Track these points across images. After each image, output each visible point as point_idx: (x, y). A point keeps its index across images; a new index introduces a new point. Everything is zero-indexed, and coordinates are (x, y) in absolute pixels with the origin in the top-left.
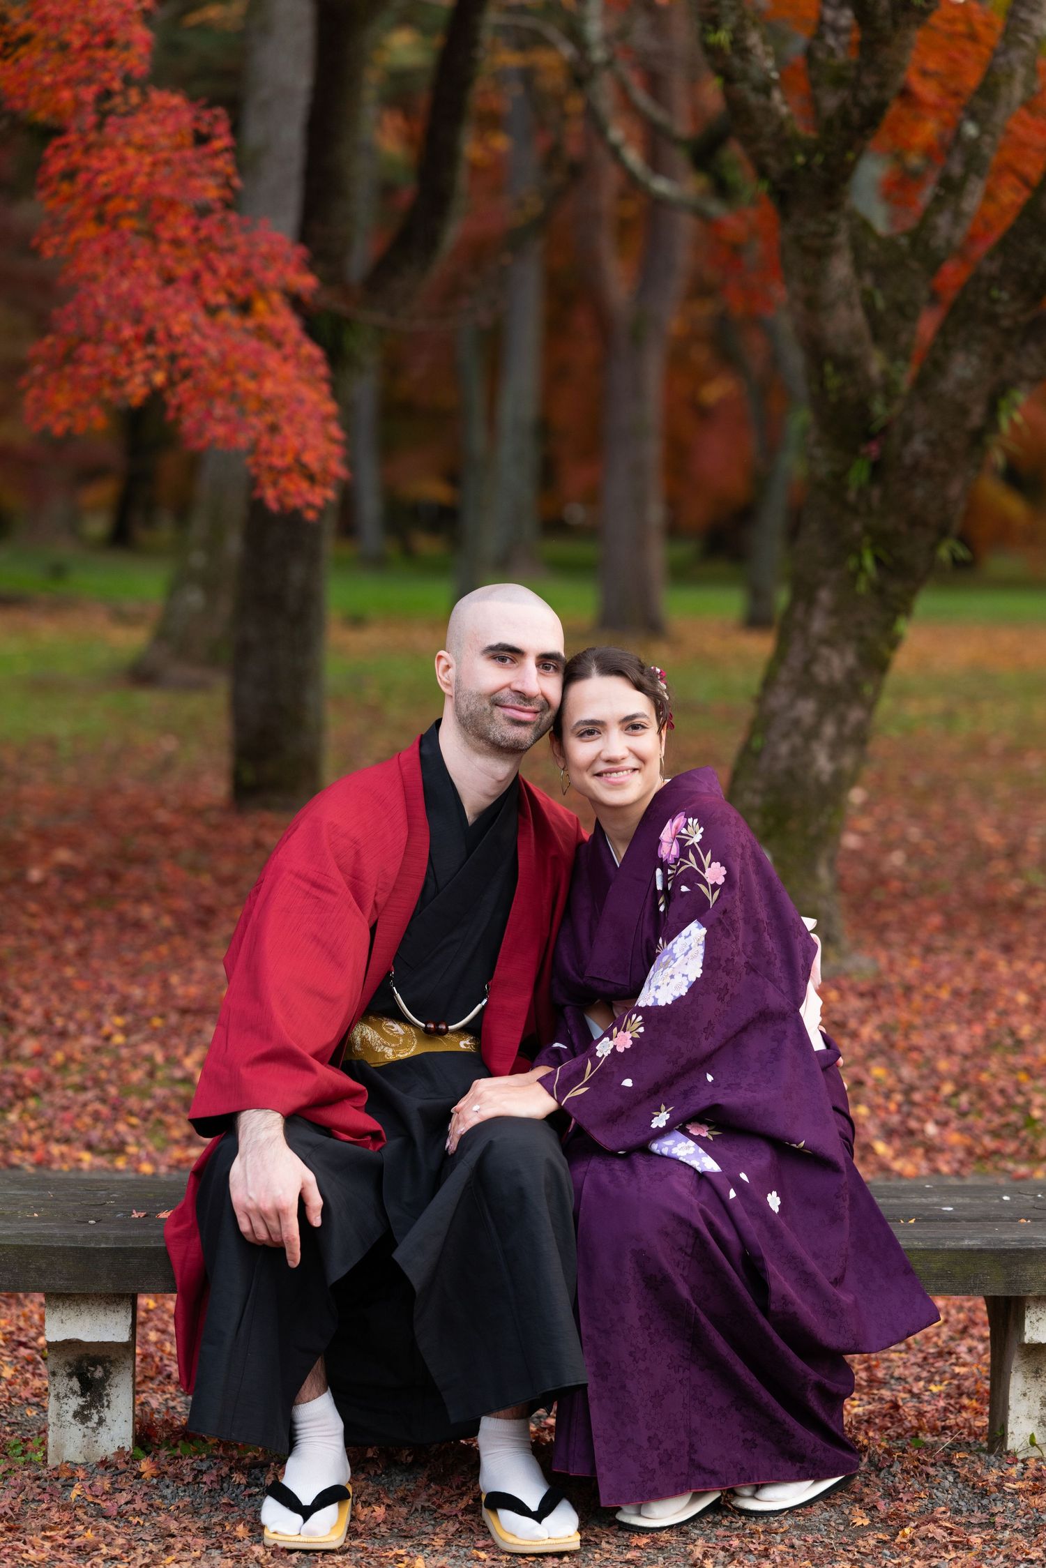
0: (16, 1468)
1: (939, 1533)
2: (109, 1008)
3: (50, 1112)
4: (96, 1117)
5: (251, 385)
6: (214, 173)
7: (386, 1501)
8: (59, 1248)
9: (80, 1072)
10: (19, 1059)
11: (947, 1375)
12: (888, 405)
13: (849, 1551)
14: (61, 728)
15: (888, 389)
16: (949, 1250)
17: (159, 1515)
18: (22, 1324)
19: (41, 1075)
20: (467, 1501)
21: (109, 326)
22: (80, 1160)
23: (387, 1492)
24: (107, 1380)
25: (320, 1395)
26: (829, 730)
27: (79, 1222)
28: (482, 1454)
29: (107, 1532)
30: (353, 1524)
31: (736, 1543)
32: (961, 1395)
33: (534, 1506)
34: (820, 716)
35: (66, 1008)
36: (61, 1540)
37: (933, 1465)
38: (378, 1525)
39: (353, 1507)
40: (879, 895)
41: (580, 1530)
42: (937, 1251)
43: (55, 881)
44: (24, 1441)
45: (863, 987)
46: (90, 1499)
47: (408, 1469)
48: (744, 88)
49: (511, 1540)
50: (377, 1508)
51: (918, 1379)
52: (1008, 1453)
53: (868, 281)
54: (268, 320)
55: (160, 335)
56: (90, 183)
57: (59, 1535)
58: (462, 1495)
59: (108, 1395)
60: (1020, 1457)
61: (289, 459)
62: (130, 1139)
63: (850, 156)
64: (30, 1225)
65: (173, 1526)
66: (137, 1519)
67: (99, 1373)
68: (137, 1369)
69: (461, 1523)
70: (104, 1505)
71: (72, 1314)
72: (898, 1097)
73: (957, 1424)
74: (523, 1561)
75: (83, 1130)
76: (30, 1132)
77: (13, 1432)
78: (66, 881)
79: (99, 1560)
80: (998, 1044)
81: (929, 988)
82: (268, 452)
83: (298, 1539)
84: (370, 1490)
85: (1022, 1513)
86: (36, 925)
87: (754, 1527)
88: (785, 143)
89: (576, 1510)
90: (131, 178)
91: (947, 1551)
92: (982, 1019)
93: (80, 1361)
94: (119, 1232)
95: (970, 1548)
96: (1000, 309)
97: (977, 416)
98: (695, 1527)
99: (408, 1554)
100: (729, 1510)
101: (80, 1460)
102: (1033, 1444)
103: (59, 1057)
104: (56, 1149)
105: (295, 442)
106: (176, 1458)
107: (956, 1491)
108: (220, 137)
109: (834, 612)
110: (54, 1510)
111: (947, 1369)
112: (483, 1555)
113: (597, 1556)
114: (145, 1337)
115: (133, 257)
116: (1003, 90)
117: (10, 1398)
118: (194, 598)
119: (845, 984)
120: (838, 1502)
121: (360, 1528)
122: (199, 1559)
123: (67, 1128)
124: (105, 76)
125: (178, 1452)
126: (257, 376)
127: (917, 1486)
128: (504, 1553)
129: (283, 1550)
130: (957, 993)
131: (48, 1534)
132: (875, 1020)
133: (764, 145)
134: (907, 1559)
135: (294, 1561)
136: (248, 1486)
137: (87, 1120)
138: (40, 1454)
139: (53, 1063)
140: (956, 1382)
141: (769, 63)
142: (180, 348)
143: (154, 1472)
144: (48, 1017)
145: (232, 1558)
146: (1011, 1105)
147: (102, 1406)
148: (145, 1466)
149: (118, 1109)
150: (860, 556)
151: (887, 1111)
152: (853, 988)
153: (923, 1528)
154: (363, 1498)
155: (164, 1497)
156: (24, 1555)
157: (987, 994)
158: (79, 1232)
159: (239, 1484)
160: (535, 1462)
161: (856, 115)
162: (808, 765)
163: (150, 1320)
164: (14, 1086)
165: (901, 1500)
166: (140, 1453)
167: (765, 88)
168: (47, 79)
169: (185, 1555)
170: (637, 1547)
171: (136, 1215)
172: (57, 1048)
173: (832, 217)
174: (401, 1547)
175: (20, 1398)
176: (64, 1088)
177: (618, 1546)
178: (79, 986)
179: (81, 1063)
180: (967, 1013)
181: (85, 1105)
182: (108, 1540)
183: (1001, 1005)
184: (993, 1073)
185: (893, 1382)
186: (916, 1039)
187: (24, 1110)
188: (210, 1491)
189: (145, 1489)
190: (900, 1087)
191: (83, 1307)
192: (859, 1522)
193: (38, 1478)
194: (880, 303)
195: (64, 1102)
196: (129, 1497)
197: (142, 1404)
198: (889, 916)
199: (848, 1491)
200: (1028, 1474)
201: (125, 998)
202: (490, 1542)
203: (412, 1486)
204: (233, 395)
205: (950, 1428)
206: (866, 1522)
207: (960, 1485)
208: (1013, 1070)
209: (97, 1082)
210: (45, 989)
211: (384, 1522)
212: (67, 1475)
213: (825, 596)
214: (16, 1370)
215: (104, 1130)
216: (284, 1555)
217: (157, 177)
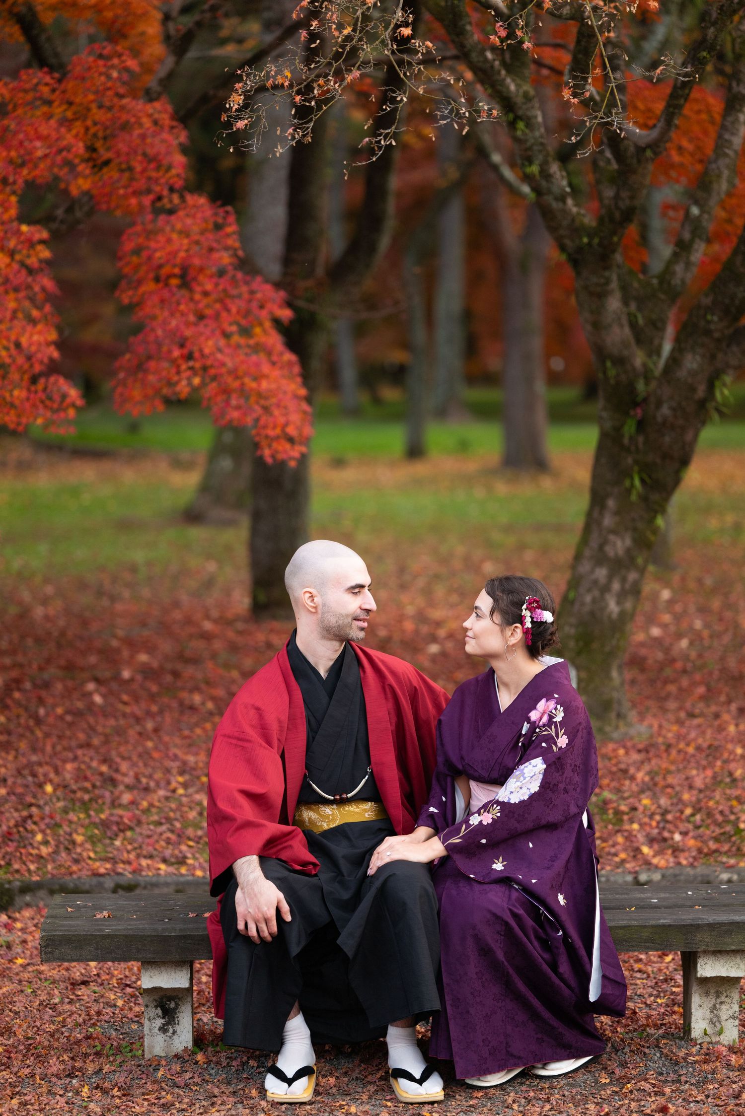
0: (127, 1060)
1: (647, 1087)
2: (175, 771)
3: (140, 840)
4: (168, 841)
5: (254, 385)
6: (227, 248)
7: (336, 1074)
8: (148, 936)
9: (157, 813)
10: (120, 805)
11: (668, 993)
12: (647, 383)
13: (595, 1098)
14: (139, 556)
15: (647, 375)
16: (652, 926)
17: (208, 1085)
18: (127, 973)
19: (134, 816)
20: (381, 1073)
21: (165, 349)
22: (159, 869)
23: (336, 1069)
24: (178, 1007)
25: (296, 1016)
26: (616, 586)
27: (159, 920)
28: (389, 1047)
29: (179, 1096)
30: (317, 1088)
31: (532, 1094)
32: (674, 1005)
33: (418, 1076)
34: (610, 578)
35: (148, 771)
36: (153, 1101)
37: (648, 1047)
38: (331, 1088)
39: (317, 1078)
40: (668, 672)
41: (444, 1089)
42: (645, 927)
43: (139, 677)
44: (131, 1044)
45: (640, 746)
46: (169, 1077)
47: (349, 1056)
48: (549, 199)
49: (405, 1095)
50: (330, 1079)
51: (651, 995)
52: (692, 1040)
53: (633, 307)
54: (263, 339)
55: (196, 354)
56: (150, 258)
57: (152, 1098)
58: (379, 1070)
59: (178, 1017)
60: (699, 1042)
61: (278, 431)
62: (189, 855)
63: (615, 239)
64: (132, 923)
65: (216, 1091)
66: (196, 1088)
67: (172, 1005)
68: (195, 999)
69: (378, 1086)
70: (177, 1080)
71: (157, 972)
72: (658, 818)
73: (670, 1023)
74: (411, 1107)
75: (161, 850)
76: (128, 852)
77: (124, 1038)
78: (146, 678)
79: (174, 1111)
80: (721, 782)
81: (682, 745)
82: (265, 427)
83: (285, 1096)
84: (327, 1068)
85: (696, 1074)
86: (128, 710)
87: (543, 1085)
88: (576, 230)
89: (442, 1078)
90: (175, 253)
91: (650, 1097)
92: (711, 765)
93: (161, 999)
94: (182, 926)
95: (664, 1095)
96: (712, 327)
97: (701, 392)
98: (510, 1086)
99: (347, 1104)
100: (530, 1076)
101: (163, 1054)
102: (706, 1034)
103: (145, 804)
104: (144, 862)
105: (282, 420)
106: (217, 1052)
107: (661, 1062)
108: (230, 225)
109: (617, 513)
110: (149, 1084)
111: (668, 989)
112: (389, 1104)
113: (453, 1103)
114: (199, 979)
115: (178, 304)
116: (715, 186)
117: (122, 1018)
118: (226, 463)
119: (629, 744)
120: (593, 1070)
121: (321, 1090)
122: (231, 1109)
123: (150, 849)
124: (157, 189)
125: (218, 1049)
126: (257, 378)
127: (638, 1060)
128: (401, 1102)
129: (278, 1103)
130: (699, 748)
131: (146, 1097)
132: (647, 767)
133: (562, 232)
134: (626, 1102)
135: (283, 1109)
136: (258, 1067)
137: (163, 843)
138: (140, 1052)
139: (141, 807)
140: (672, 997)
141: (564, 183)
142: (209, 363)
143: (204, 1060)
144: (137, 778)
145: (248, 1108)
146: (727, 821)
147: (175, 1024)
148: (200, 1057)
149: (181, 836)
150: (632, 479)
151: (650, 825)
152: (634, 746)
153: (638, 1084)
154: (322, 1073)
155: (210, 1075)
156: (133, 1110)
157: (717, 748)
158: (160, 927)
159: (253, 1067)
160: (419, 1051)
161: (617, 215)
162: (603, 609)
163: (202, 969)
164: (118, 824)
165: (629, 1068)
166: (197, 1050)
167: (562, 199)
168: (121, 191)
169: (223, 1107)
170: (477, 1098)
171: (191, 916)
172: (143, 799)
173: (607, 274)
174: (344, 1100)
175: (128, 1018)
176: (148, 824)
177: (465, 1098)
178: (156, 755)
179: (158, 807)
180: (704, 763)
181: (161, 834)
182: (180, 1099)
183: (726, 755)
184: (717, 801)
185: (636, 997)
186: (670, 780)
187: (125, 839)
188: (237, 1071)
189: (200, 1070)
190: (658, 811)
191: (162, 969)
192: (603, 1081)
193: (139, 1066)
194: (641, 321)
195: (149, 833)
196: (191, 1075)
197: (198, 1020)
198: (672, 688)
199: (599, 1064)
200: (702, 1051)
201: (185, 763)
202: (393, 1096)
203: (350, 1066)
204: (243, 392)
205: (665, 1025)
206: (608, 1081)
207: (663, 1059)
208: (729, 799)
209: (169, 820)
210: (135, 758)
211: (335, 1086)
212: (156, 1064)
213: (611, 503)
214: (125, 1001)
215: (173, 850)
216: (278, 1106)
217: (191, 252)
